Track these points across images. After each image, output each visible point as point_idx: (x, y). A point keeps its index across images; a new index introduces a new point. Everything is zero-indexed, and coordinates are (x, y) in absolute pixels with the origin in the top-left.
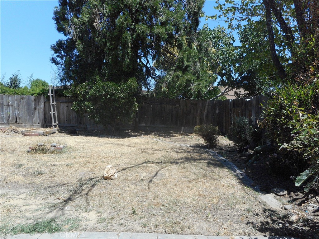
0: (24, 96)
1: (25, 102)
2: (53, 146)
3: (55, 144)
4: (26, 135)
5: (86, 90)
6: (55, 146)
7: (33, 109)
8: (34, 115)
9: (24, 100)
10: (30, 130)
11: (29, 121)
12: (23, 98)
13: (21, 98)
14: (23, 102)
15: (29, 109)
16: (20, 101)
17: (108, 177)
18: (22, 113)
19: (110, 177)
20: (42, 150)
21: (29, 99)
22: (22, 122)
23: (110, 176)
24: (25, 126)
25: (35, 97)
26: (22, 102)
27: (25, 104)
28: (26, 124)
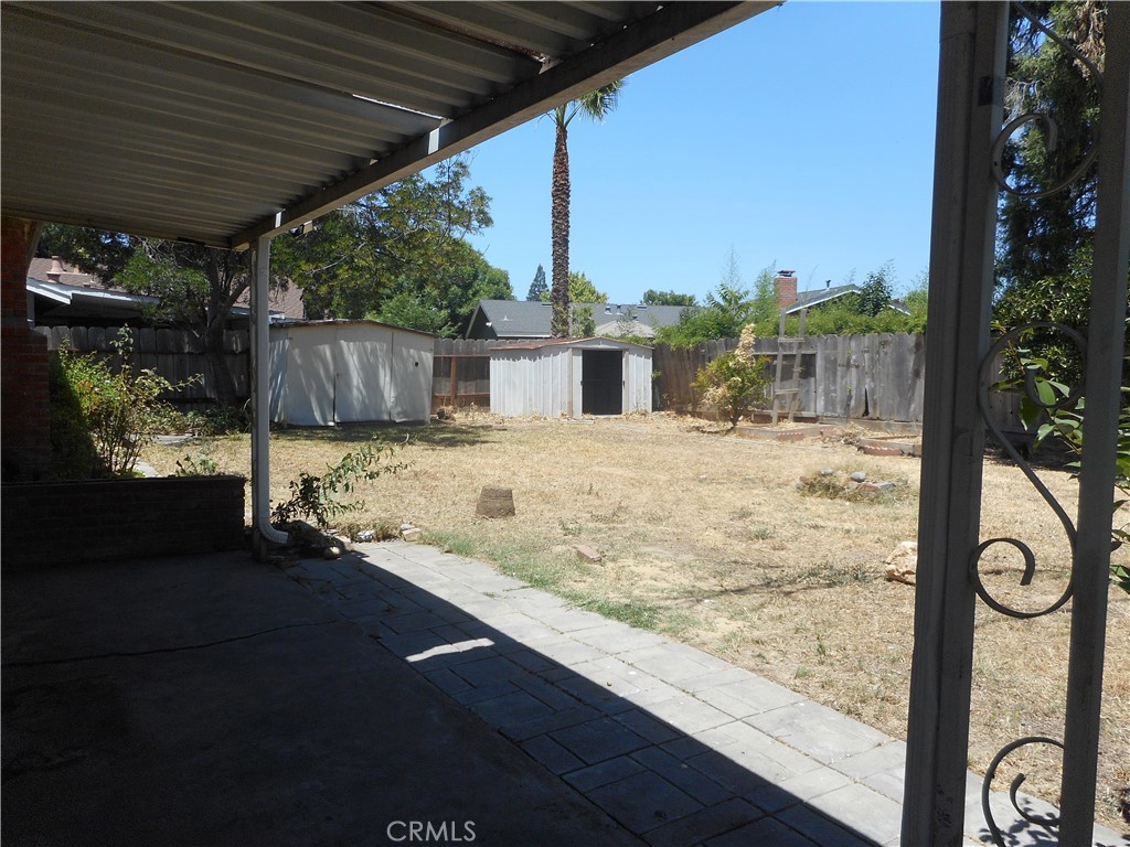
0: (888, 337)
1: (889, 354)
2: (856, 480)
3: (861, 475)
4: (867, 452)
5: (1046, 303)
6: (860, 481)
7: (910, 375)
8: (913, 394)
9: (888, 349)
10: (883, 439)
11: (899, 413)
12: (884, 344)
13: (880, 343)
14: (886, 354)
15: (900, 374)
16: (878, 353)
17: (896, 574)
18: (882, 389)
19: (903, 574)
20: (827, 487)
21: (900, 343)
22: (881, 414)
23: (901, 570)
24: (889, 425)
25: (918, 335)
26: (882, 354)
27: (889, 359)
28: (891, 422)
